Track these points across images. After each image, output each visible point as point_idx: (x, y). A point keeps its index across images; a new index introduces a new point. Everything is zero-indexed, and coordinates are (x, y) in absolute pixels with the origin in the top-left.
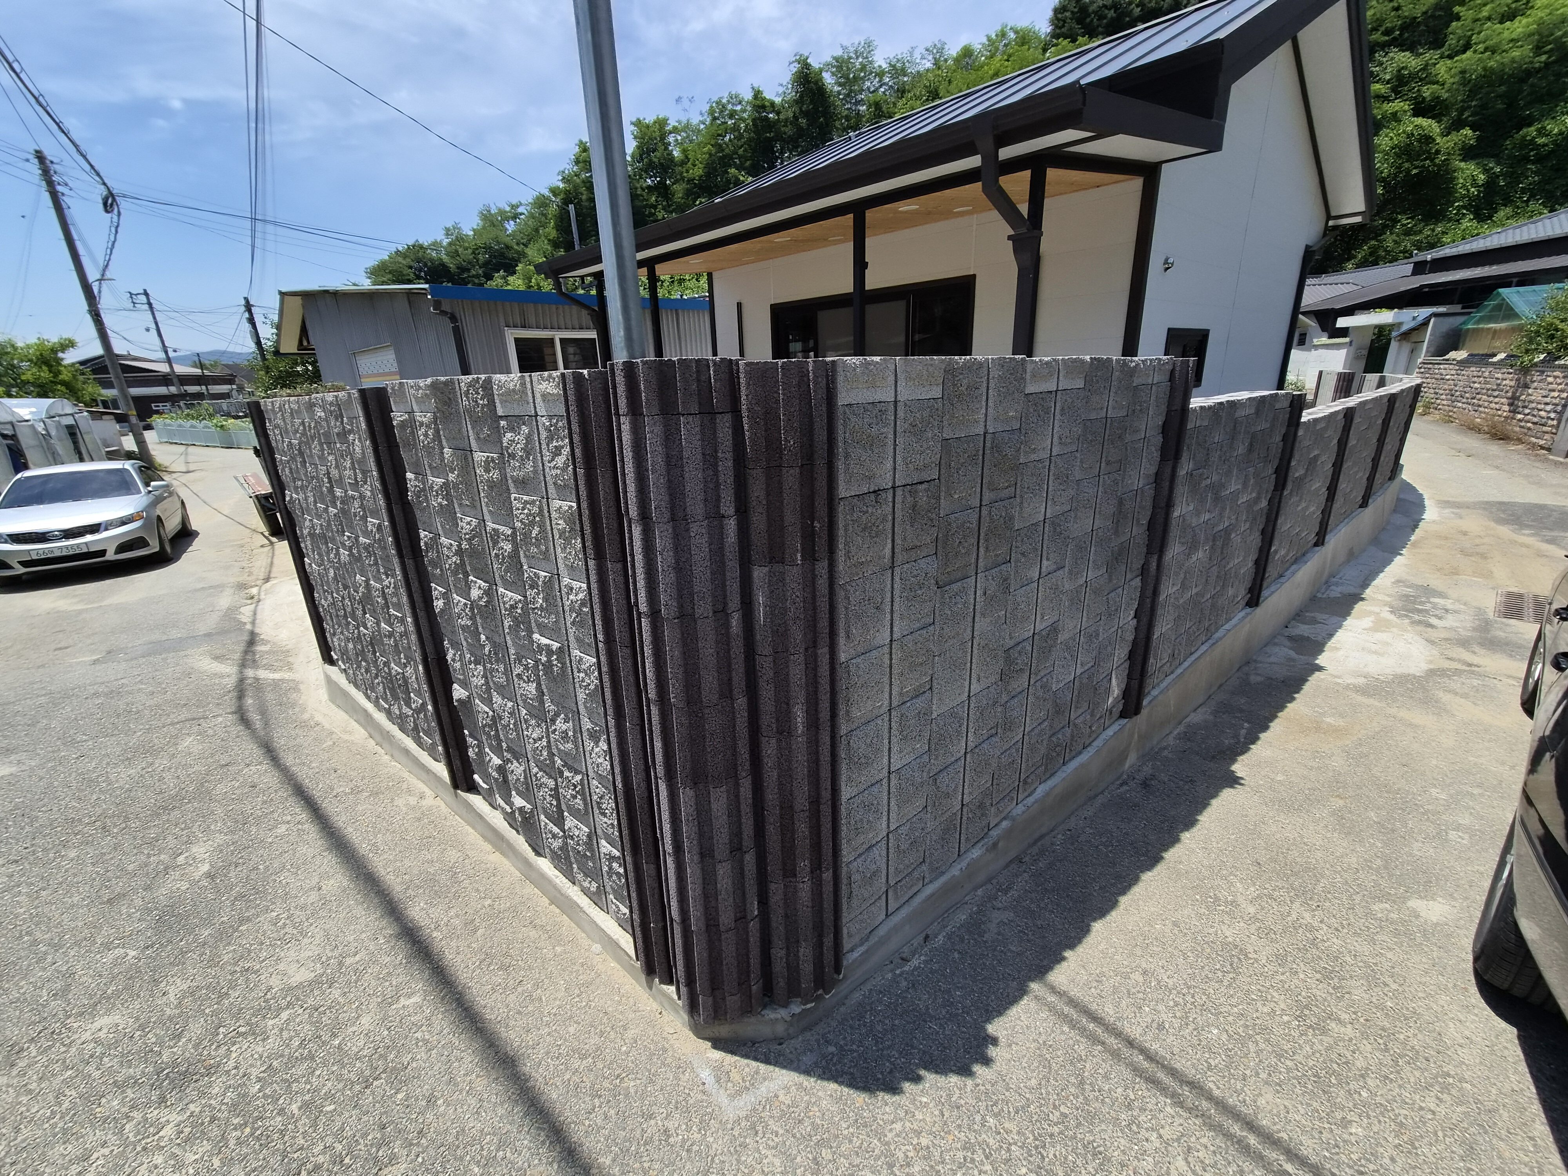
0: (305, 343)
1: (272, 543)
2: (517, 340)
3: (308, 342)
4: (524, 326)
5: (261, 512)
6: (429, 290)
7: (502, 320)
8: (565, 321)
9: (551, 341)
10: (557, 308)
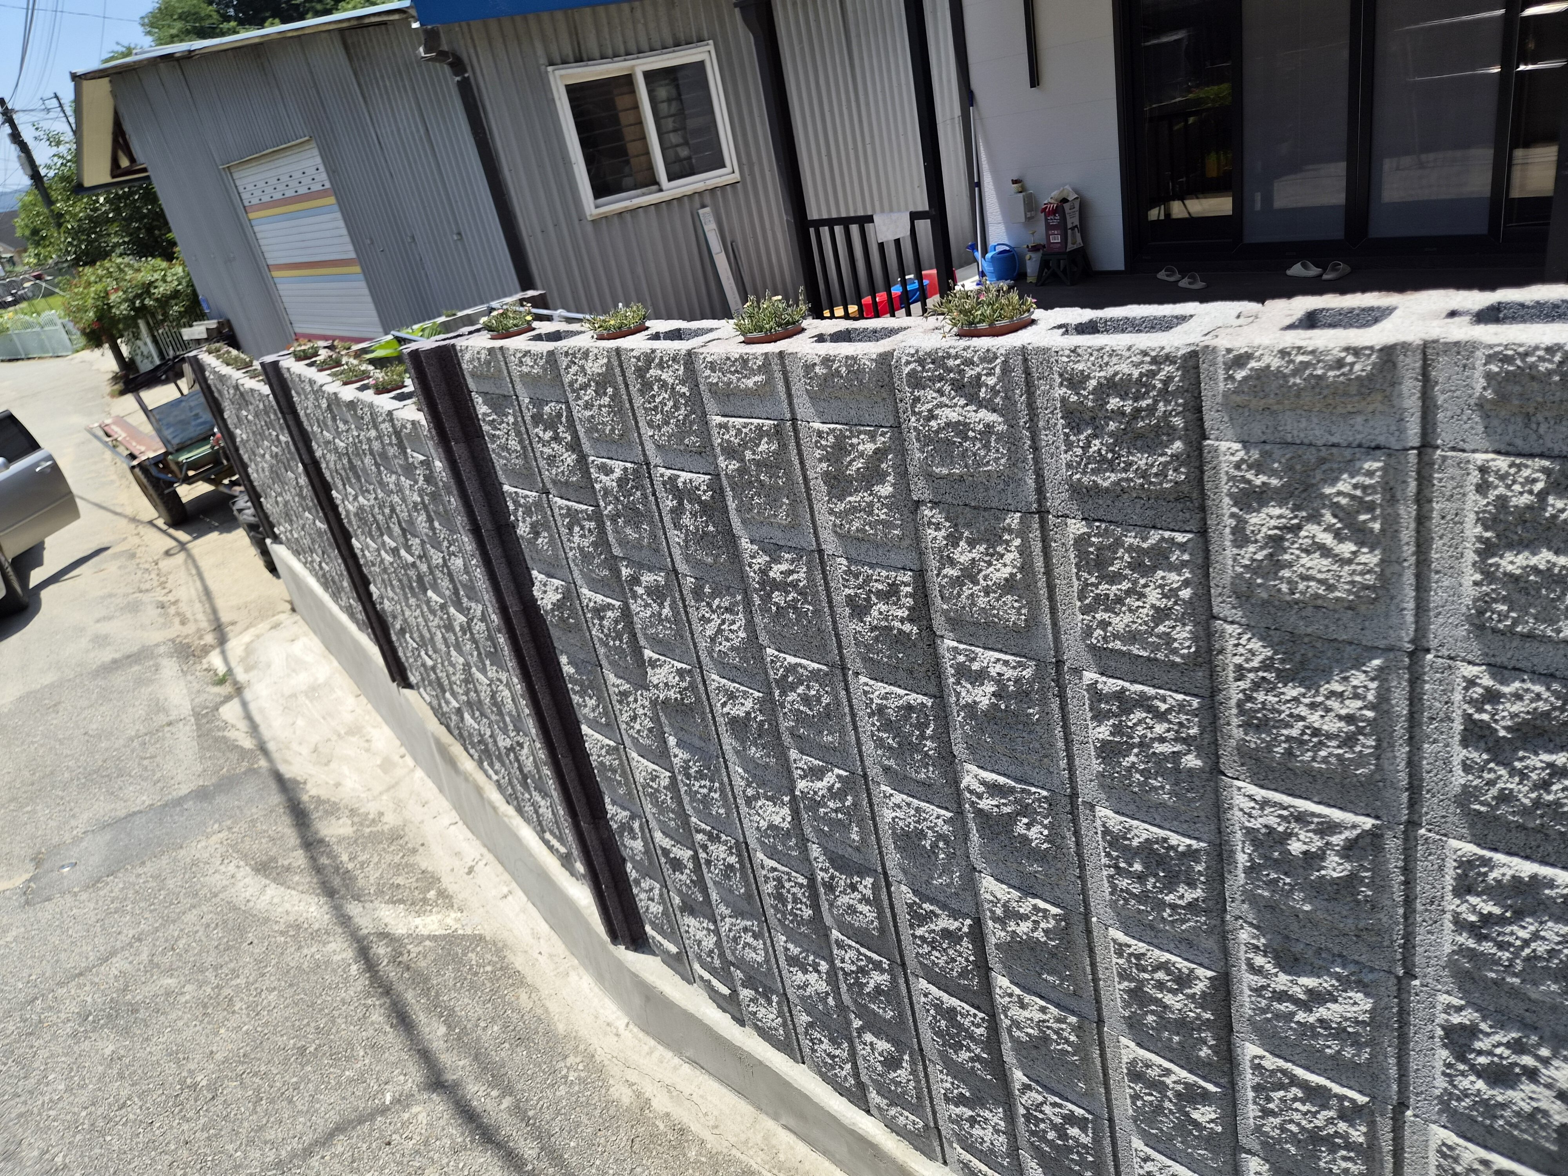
0: (125, 163)
1: (182, 546)
2: (573, 91)
3: (132, 160)
4: (579, 59)
5: (150, 488)
6: (413, 12)
7: (540, 52)
8: (648, 34)
9: (628, 80)
10: (632, 9)
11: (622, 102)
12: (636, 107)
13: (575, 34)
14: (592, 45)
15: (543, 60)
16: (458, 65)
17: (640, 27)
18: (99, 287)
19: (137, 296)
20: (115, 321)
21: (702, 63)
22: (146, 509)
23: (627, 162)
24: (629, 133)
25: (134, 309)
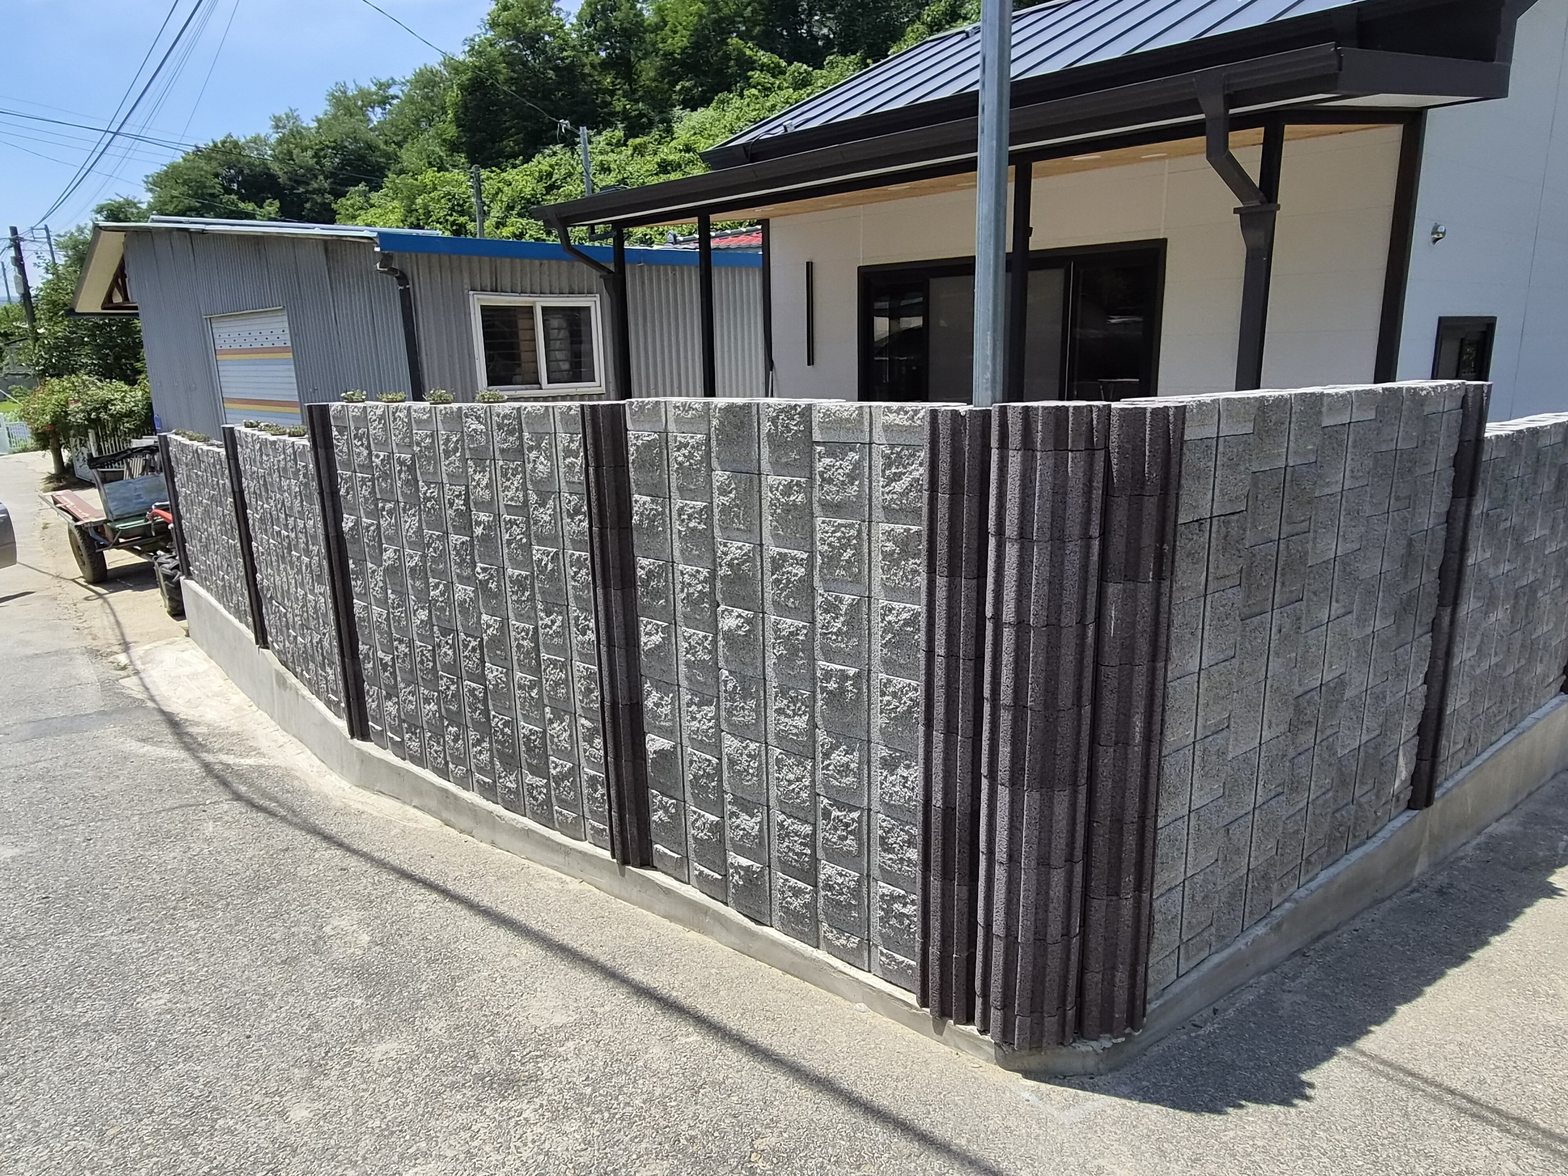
0: (118, 299)
2: (486, 310)
3: (126, 298)
4: (495, 290)
5: (82, 548)
6: (377, 241)
7: (466, 280)
8: (550, 282)
9: (530, 310)
10: (541, 264)
11: (522, 324)
12: (533, 329)
13: (495, 274)
14: (506, 282)
15: (467, 286)
16: (403, 278)
17: (545, 278)
18: (62, 396)
19: (95, 409)
20: (67, 427)
21: (589, 308)
22: (73, 568)
23: (519, 365)
24: (524, 346)
25: (89, 419)
